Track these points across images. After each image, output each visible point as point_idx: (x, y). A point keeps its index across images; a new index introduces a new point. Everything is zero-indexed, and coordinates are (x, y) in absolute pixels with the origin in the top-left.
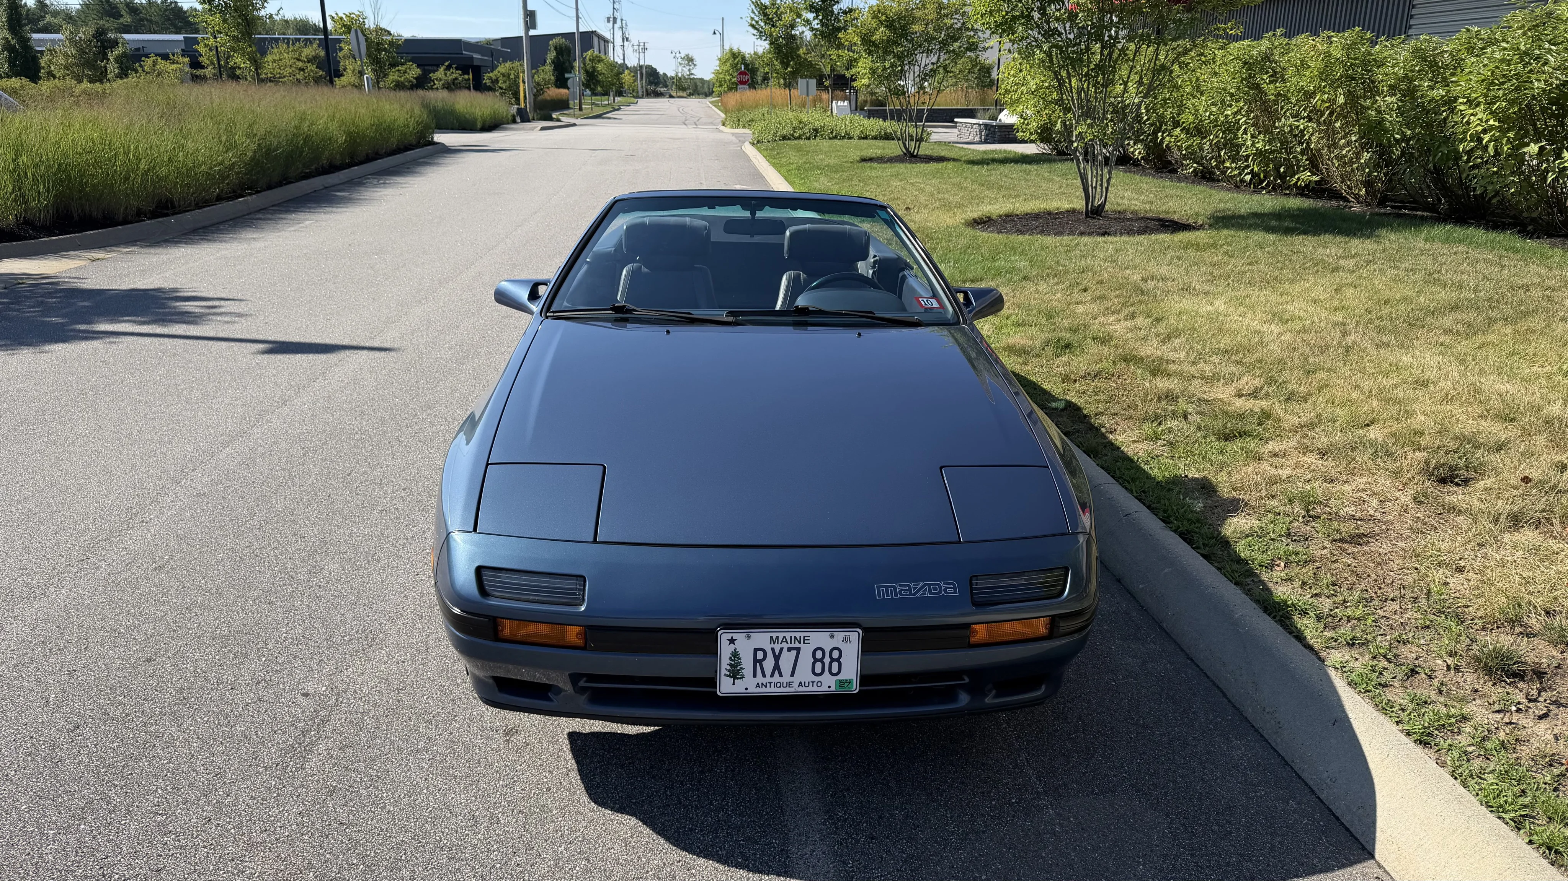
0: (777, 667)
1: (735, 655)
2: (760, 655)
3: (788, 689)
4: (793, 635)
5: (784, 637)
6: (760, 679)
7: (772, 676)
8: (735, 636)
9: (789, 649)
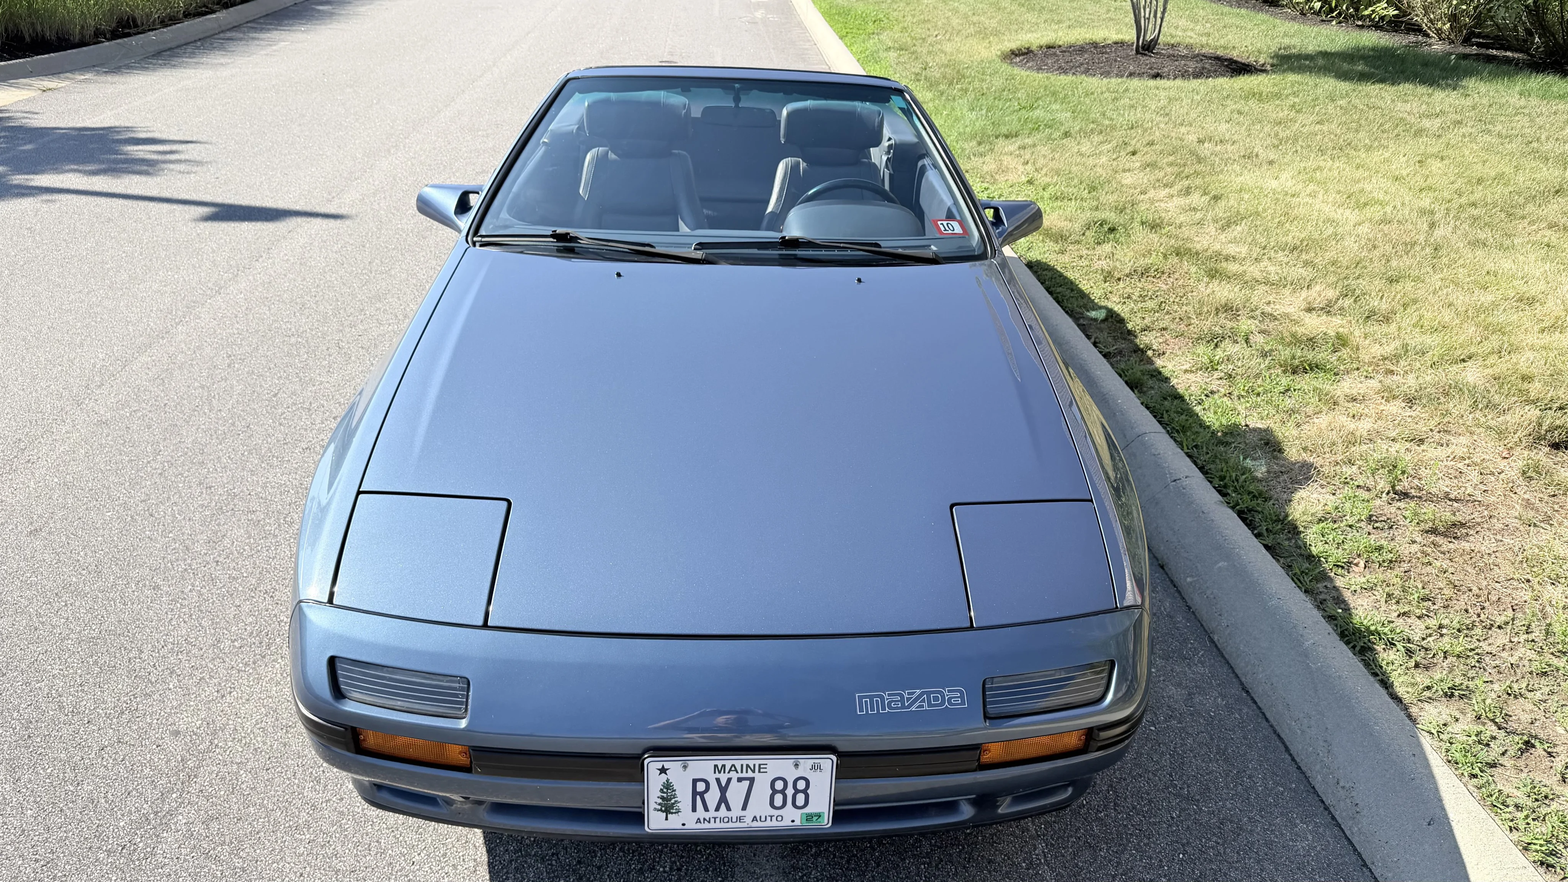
0: (723, 800)
1: (668, 786)
2: (701, 787)
3: (738, 825)
4: (745, 763)
5: (733, 765)
6: (700, 812)
7: (717, 809)
8: (666, 766)
9: (740, 780)
